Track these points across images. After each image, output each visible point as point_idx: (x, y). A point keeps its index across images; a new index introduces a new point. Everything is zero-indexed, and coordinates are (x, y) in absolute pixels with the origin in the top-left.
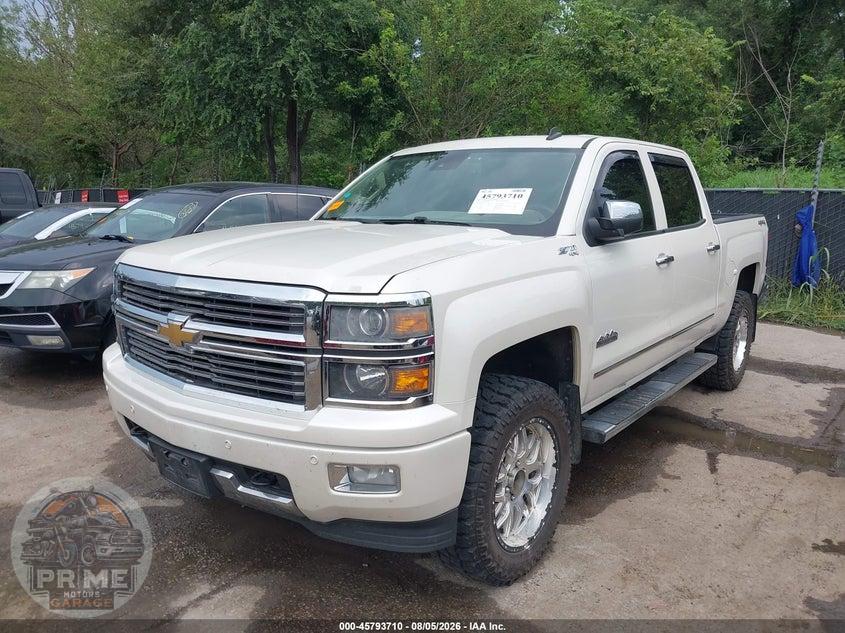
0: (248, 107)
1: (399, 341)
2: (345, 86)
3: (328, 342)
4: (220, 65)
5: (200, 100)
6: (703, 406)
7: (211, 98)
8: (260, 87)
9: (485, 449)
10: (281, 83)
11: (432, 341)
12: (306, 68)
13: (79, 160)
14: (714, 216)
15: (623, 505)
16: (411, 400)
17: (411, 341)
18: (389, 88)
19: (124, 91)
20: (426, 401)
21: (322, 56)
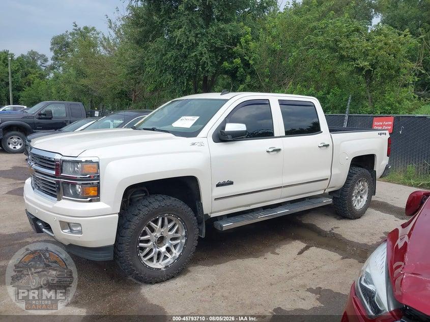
0: (182, 74)
1: (83, 175)
2: (226, 64)
3: (62, 174)
4: (169, 55)
5: (161, 71)
6: (328, 224)
7: (166, 71)
8: (186, 65)
9: (132, 223)
10: (196, 63)
11: (99, 176)
12: (207, 56)
13: (120, 98)
14: (331, 131)
15: (239, 262)
16: (89, 199)
17: (88, 176)
18: (246, 64)
19: (133, 67)
20: (98, 200)
21: (215, 50)
